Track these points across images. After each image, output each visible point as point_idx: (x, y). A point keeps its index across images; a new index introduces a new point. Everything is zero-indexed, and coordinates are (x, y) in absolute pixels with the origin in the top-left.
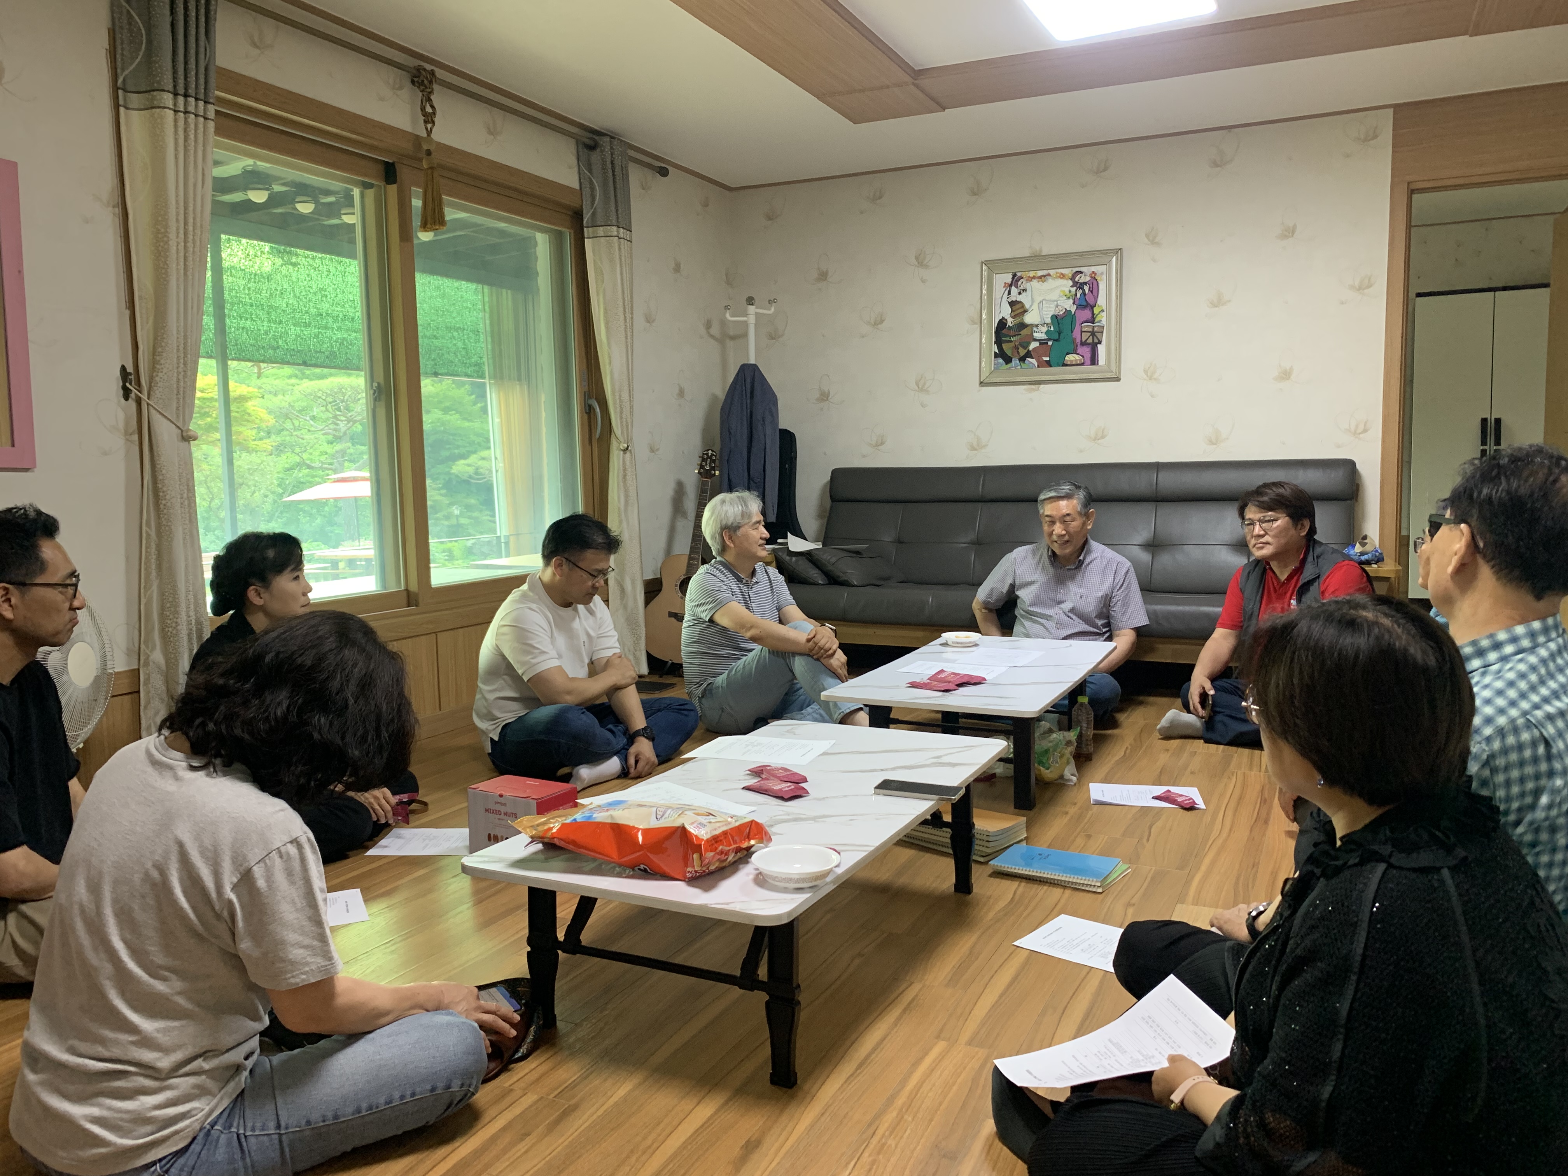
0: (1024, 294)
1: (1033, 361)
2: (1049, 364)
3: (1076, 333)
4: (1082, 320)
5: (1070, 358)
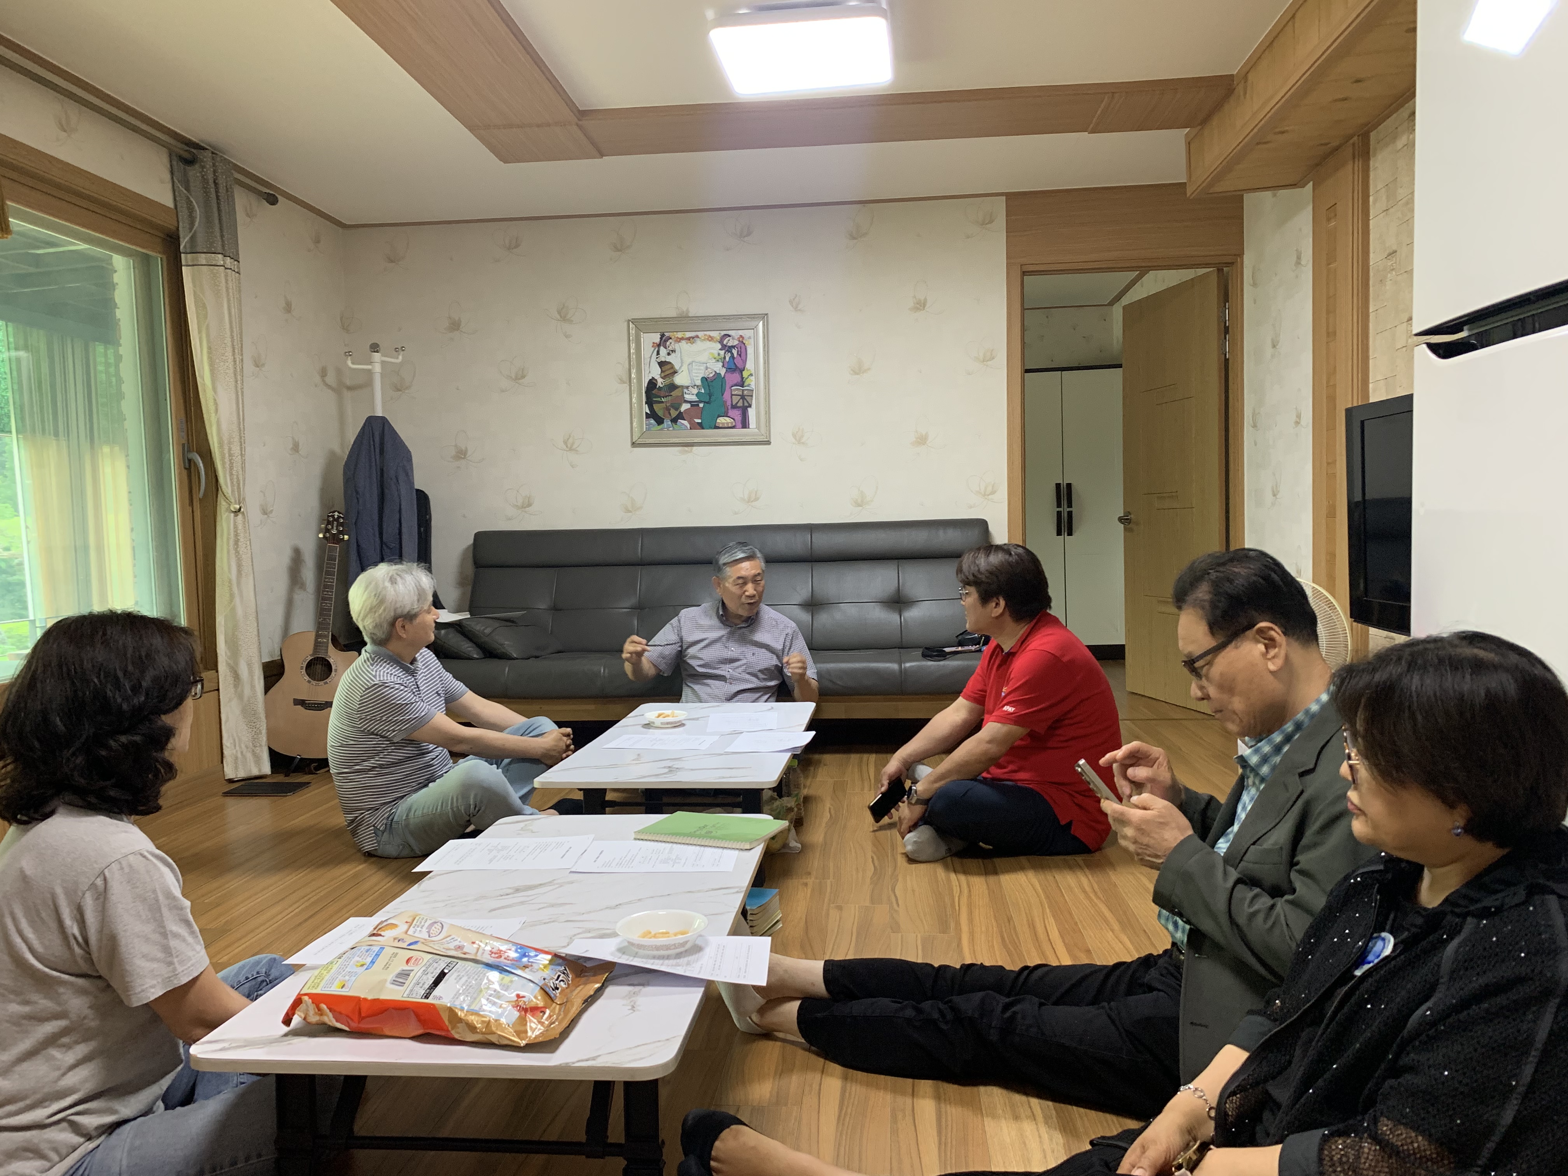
0: (673, 355)
1: (685, 422)
2: (701, 426)
3: (727, 396)
4: (731, 384)
5: (722, 420)
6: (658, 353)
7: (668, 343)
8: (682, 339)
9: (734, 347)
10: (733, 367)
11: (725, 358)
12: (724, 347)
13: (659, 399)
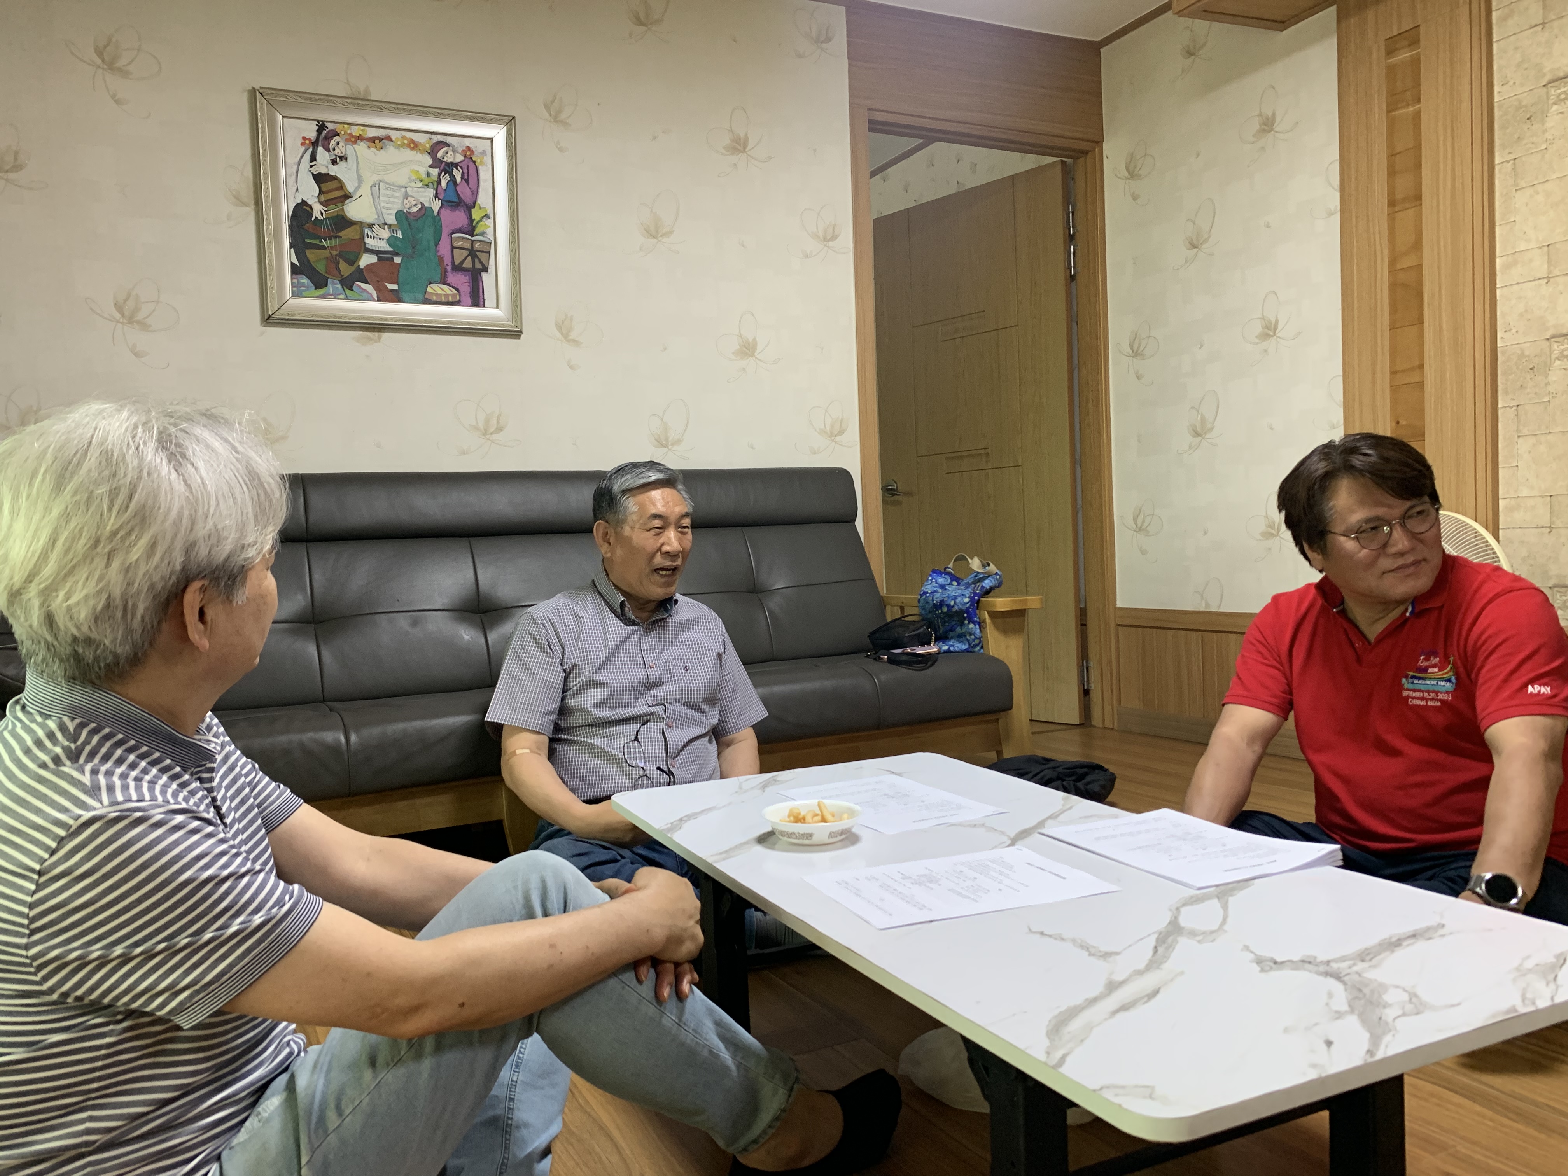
0: (342, 164)
1: (369, 288)
2: (397, 295)
3: (444, 249)
4: (452, 228)
5: (436, 289)
6: (313, 158)
7: (333, 143)
8: (360, 138)
9: (456, 165)
10: (456, 200)
11: (439, 182)
12: (437, 163)
13: (316, 242)
